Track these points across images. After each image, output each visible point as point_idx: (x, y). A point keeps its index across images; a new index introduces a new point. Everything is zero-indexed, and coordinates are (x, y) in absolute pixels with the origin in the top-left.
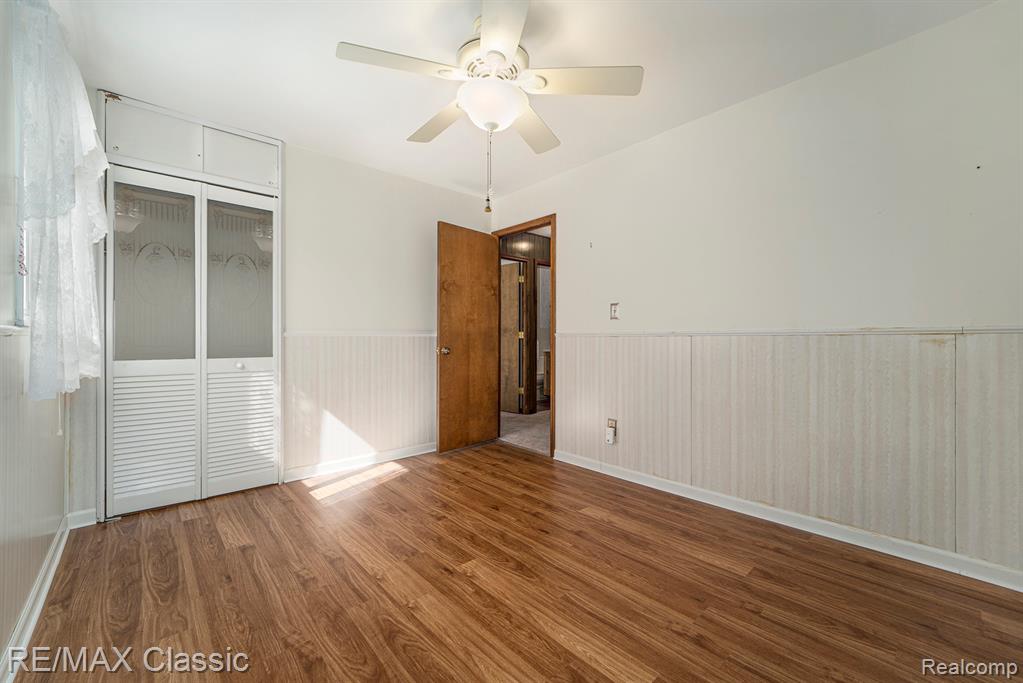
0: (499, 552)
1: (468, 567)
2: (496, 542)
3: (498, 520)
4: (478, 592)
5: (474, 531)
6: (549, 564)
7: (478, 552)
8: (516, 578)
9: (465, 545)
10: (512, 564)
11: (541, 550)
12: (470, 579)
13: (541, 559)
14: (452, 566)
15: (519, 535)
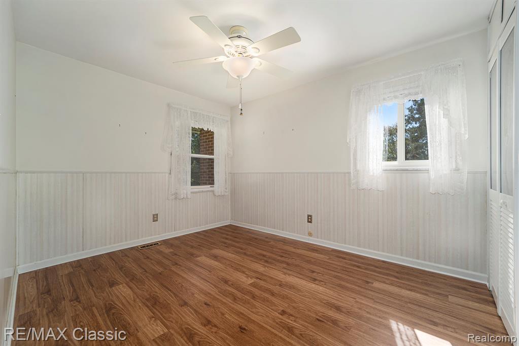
0: (237, 289)
1: (250, 281)
2: (239, 294)
3: (240, 314)
4: (244, 272)
5: (254, 302)
6: (212, 284)
7: (248, 288)
8: (228, 277)
9: (257, 292)
10: (230, 283)
11: (213, 291)
12: (248, 276)
13: (215, 286)
14: (258, 281)
15: (224, 301)
